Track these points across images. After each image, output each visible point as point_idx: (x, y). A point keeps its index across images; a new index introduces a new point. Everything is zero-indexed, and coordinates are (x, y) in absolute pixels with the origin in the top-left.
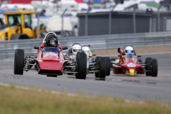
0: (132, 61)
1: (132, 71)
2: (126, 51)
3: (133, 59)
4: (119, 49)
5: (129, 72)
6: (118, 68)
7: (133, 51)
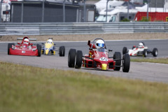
0: (104, 56)
1: (105, 66)
2: (98, 44)
3: (105, 53)
4: (89, 41)
5: (101, 66)
6: (90, 62)
7: (104, 45)
